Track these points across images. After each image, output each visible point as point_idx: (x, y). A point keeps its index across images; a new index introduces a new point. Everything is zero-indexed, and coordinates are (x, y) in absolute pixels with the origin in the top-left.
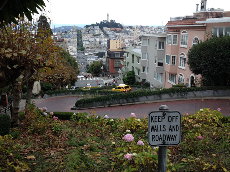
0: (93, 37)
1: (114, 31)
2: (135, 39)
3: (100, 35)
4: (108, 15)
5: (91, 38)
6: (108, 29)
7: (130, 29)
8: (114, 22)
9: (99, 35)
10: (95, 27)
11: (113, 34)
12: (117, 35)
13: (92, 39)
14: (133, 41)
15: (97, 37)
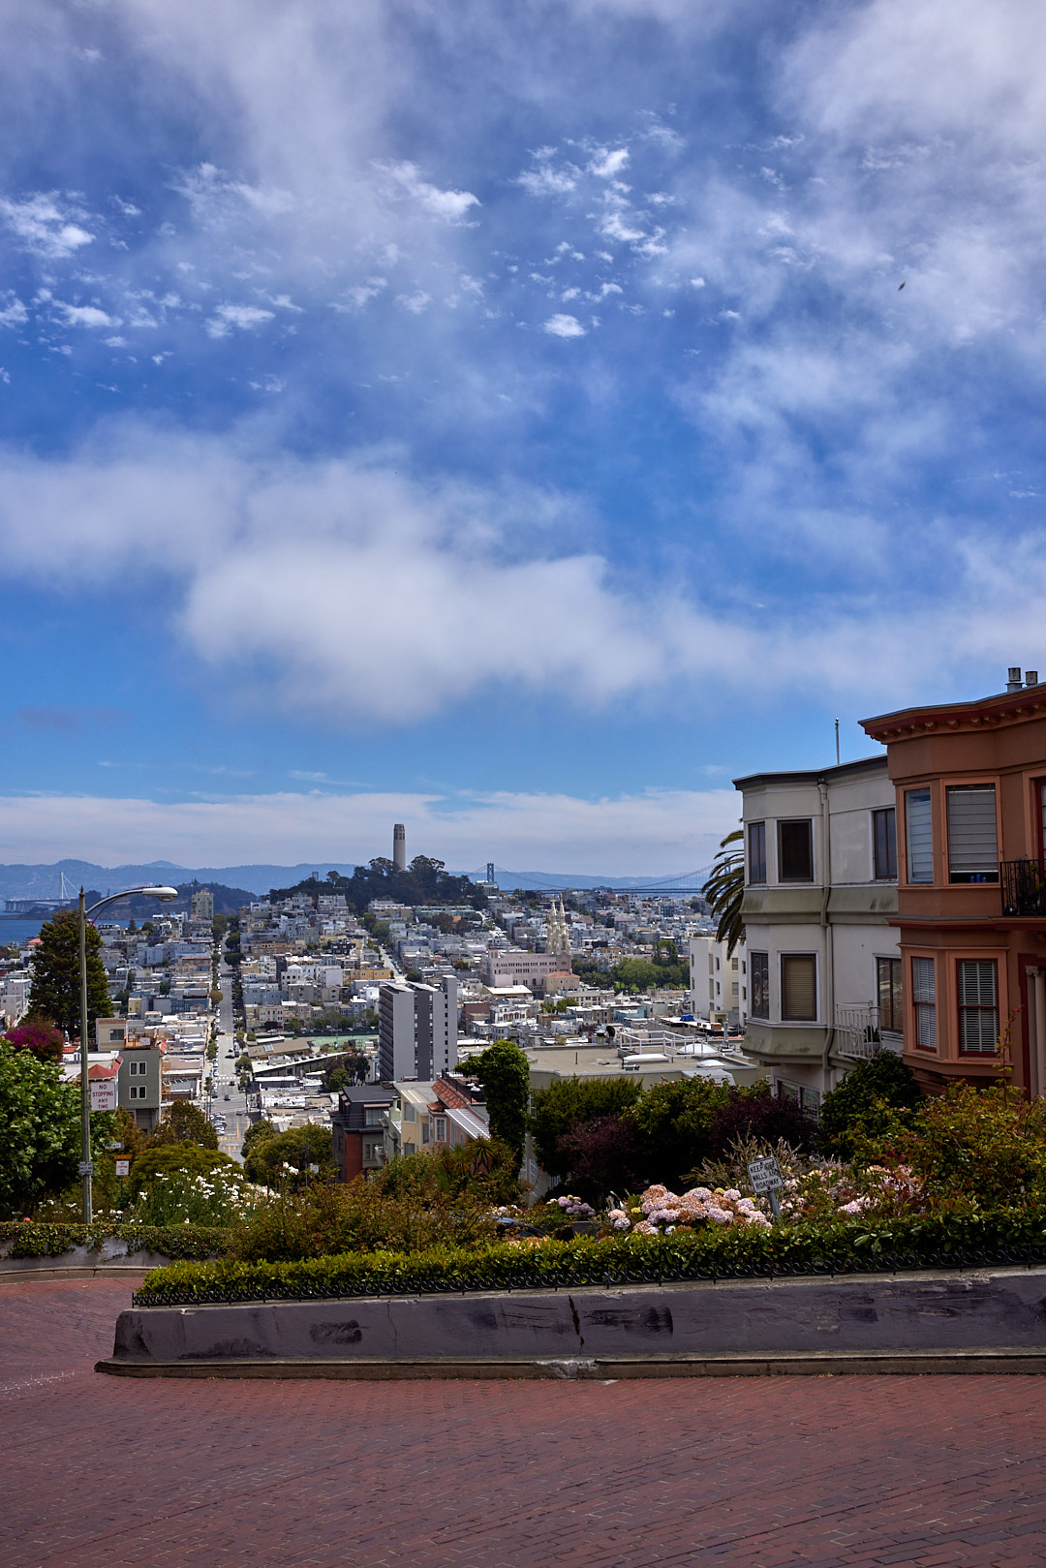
1: (434, 922)
3: (349, 947)
4: (399, 833)
6: (399, 912)
8: (434, 871)
9: (344, 948)
10: (325, 901)
14: (539, 984)
15: (326, 962)
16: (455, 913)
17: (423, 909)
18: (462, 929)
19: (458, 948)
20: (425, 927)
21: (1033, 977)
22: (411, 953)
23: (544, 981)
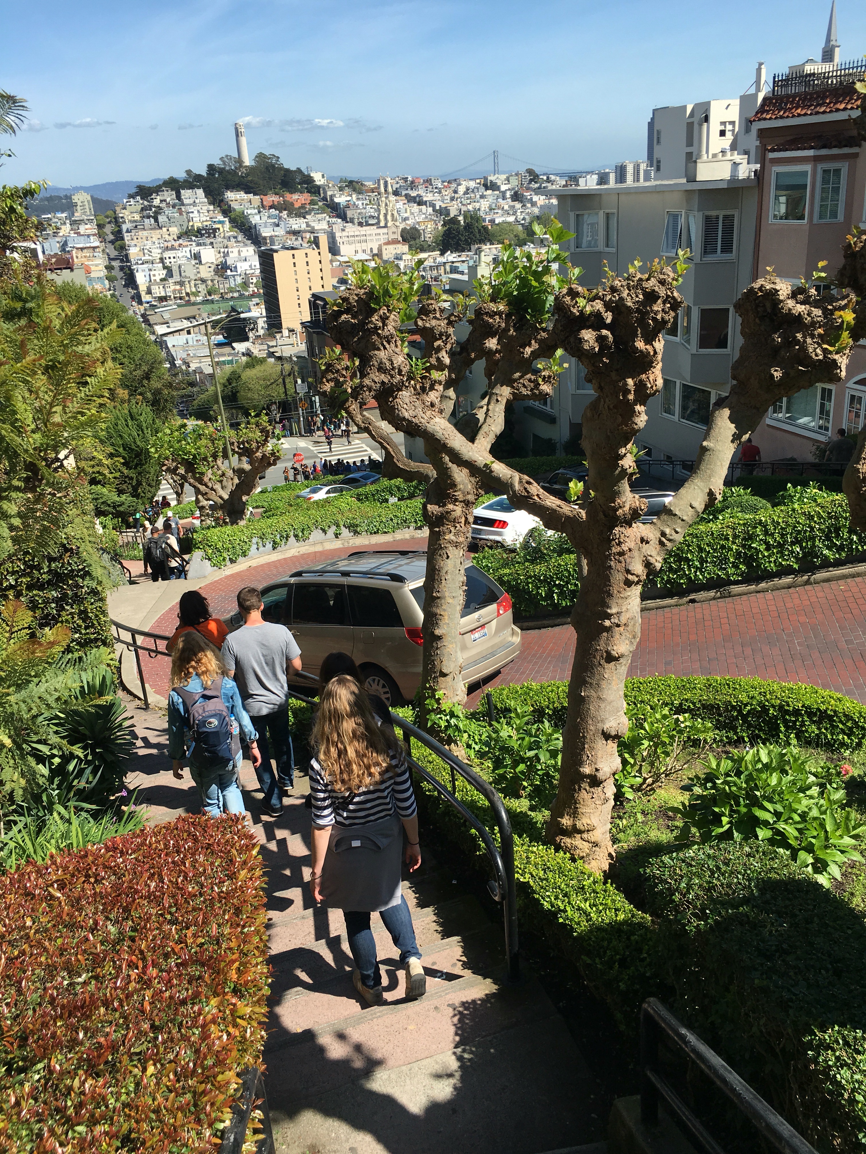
0: (180, 245)
1: (280, 207)
2: (388, 243)
3: (215, 230)
5: (173, 248)
6: (251, 201)
7: (354, 196)
8: (273, 166)
9: (212, 232)
10: (186, 194)
11: (278, 225)
12: (295, 227)
13: (179, 254)
14: (375, 251)
15: (199, 244)
19: (304, 226)
20: (273, 212)
22: (266, 232)
23: (380, 249)
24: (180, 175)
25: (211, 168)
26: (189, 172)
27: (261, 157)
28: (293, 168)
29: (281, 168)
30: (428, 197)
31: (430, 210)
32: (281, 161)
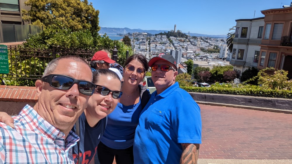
3: (166, 43)
4: (175, 26)
6: (174, 39)
8: (180, 32)
10: (163, 36)
11: (178, 44)
14: (195, 51)
15: (163, 46)
16: (183, 39)
17: (178, 38)
18: (184, 41)
19: (183, 44)
20: (178, 41)
21: (283, 56)
22: (175, 45)
23: (196, 51)
24: (163, 33)
25: (169, 32)
26: (165, 32)
27: (178, 31)
28: (184, 33)
29: (182, 33)
30: (209, 41)
31: (209, 44)
32: (182, 32)
